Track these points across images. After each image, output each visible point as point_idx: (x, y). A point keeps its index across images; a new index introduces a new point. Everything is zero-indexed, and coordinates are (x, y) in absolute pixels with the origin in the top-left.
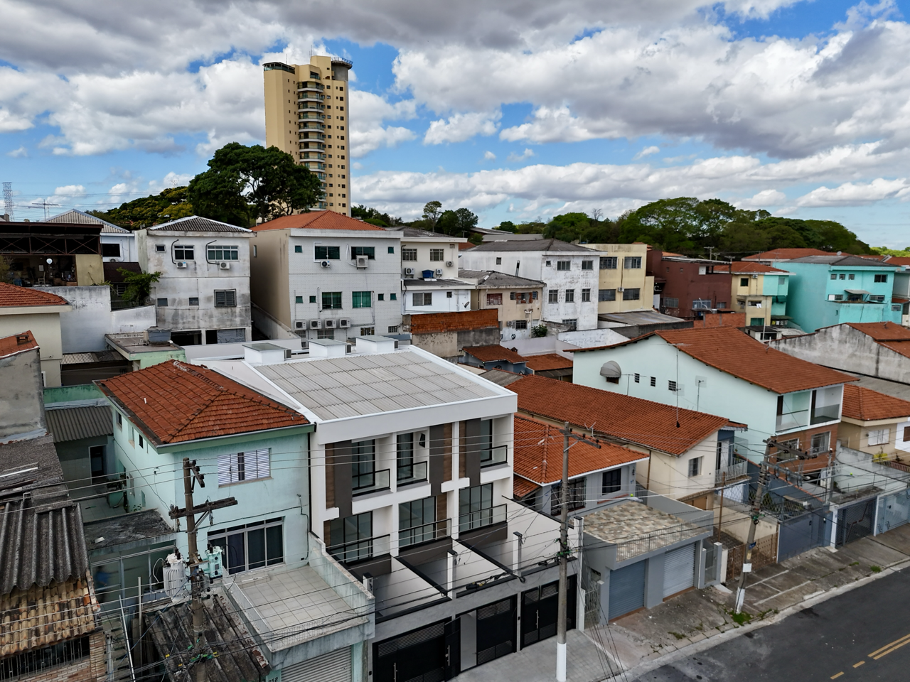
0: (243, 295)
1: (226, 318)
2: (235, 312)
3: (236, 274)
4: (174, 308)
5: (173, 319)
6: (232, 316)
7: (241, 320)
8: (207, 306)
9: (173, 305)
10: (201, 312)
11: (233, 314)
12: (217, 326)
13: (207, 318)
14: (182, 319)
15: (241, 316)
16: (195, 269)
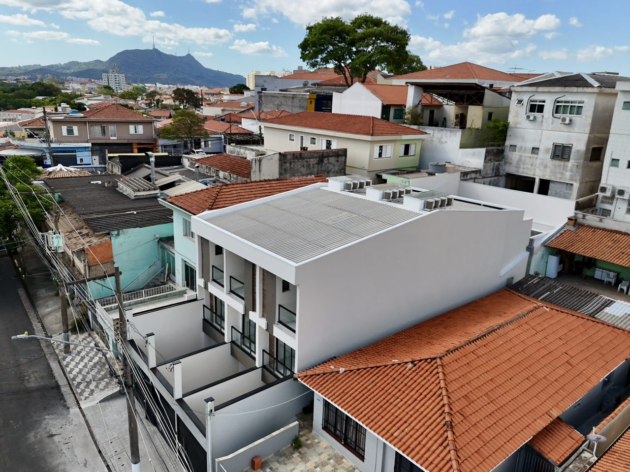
0: (578, 151)
1: (558, 170)
2: (567, 166)
3: (576, 130)
4: (520, 154)
5: (517, 164)
6: (564, 169)
7: (571, 175)
8: (545, 156)
9: (519, 152)
10: (538, 161)
11: (565, 167)
12: (550, 176)
13: (542, 168)
14: (524, 165)
15: (571, 171)
16: (542, 122)
